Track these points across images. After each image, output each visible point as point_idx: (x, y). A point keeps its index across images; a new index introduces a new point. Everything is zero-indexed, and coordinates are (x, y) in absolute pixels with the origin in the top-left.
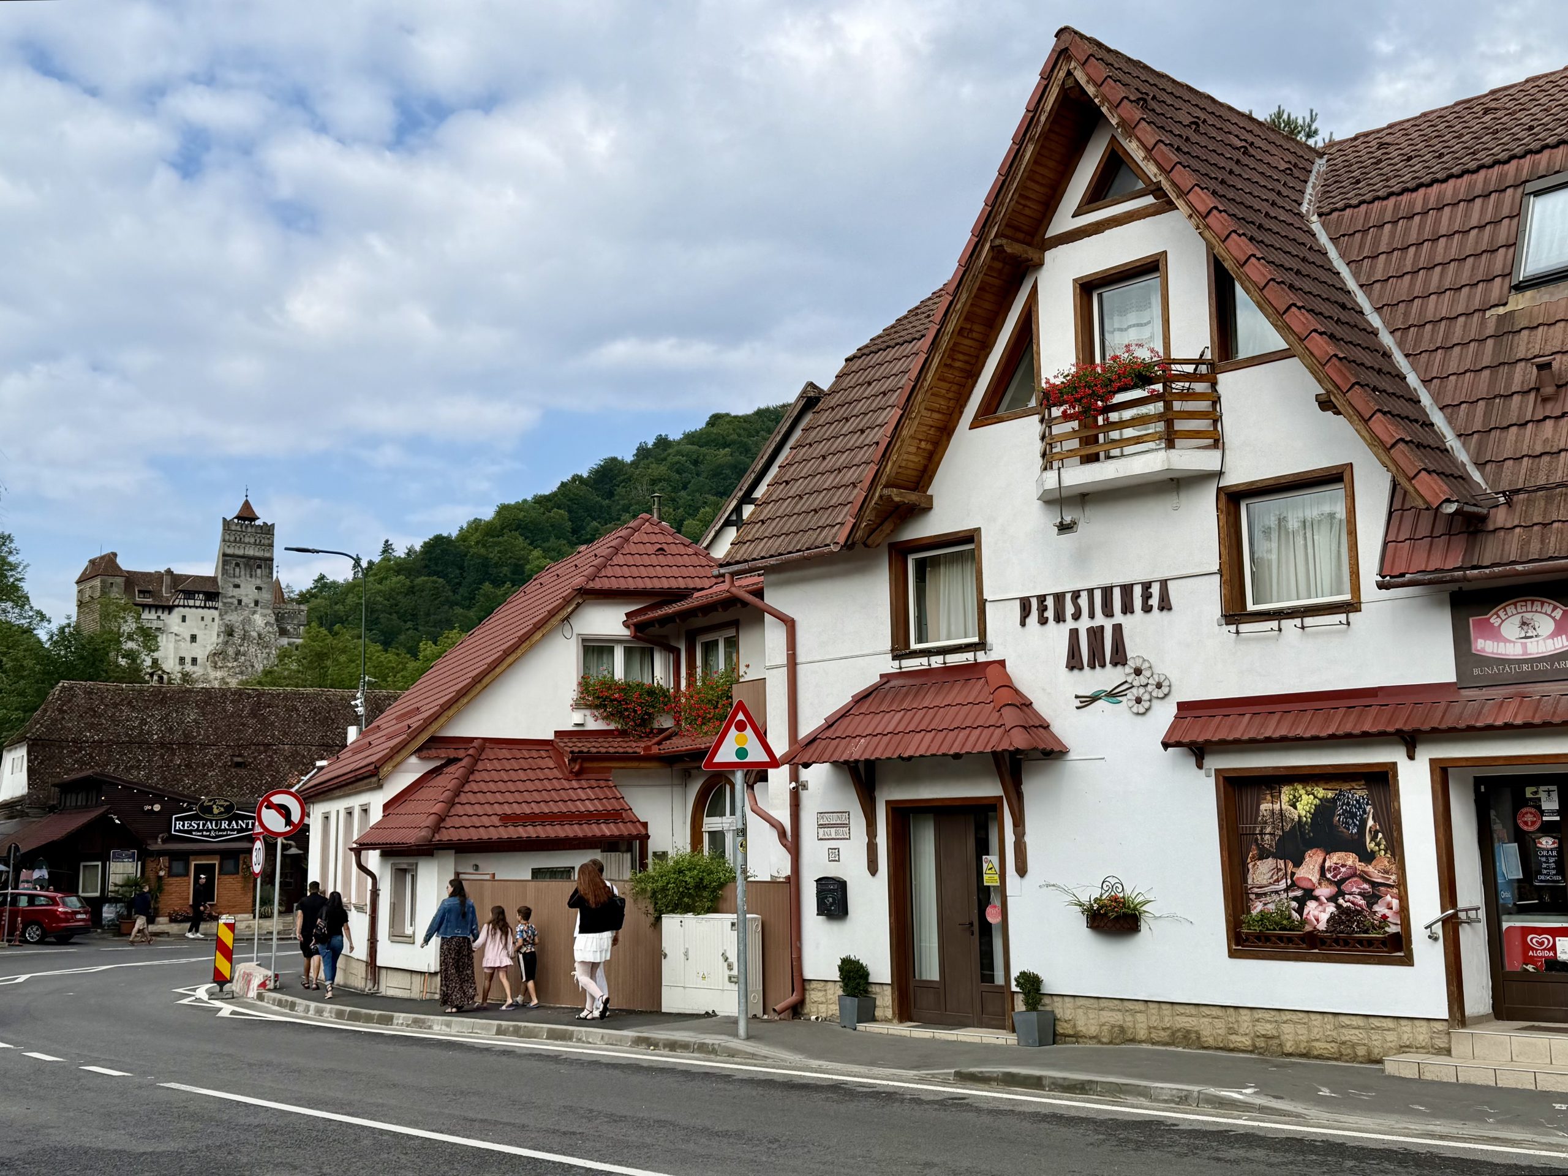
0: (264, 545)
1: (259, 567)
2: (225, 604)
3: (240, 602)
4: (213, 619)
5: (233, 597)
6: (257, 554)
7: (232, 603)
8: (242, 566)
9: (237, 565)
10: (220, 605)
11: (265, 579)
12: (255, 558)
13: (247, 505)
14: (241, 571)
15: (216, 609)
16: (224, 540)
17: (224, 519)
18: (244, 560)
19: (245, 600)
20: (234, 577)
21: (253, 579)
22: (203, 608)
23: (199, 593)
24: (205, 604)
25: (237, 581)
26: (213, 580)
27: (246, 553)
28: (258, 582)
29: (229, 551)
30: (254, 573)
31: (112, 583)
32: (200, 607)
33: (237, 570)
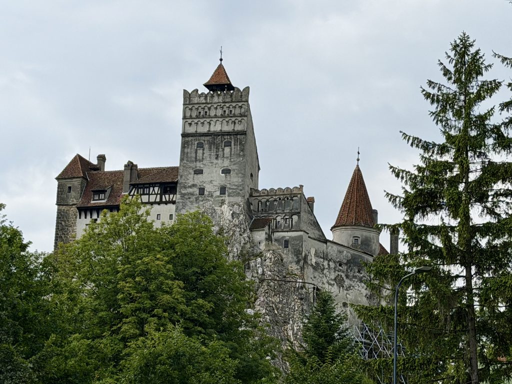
0: (235, 116)
1: (228, 144)
2: (183, 195)
3: (202, 191)
4: (171, 215)
5: (194, 186)
6: (227, 128)
7: (192, 194)
8: (206, 146)
9: (200, 145)
10: (177, 197)
11: (234, 159)
12: (222, 134)
13: (220, 71)
14: (207, 153)
15: (174, 203)
16: (184, 118)
17: (185, 91)
18: (208, 138)
19: (208, 188)
20: (196, 160)
21: (220, 161)
22: (159, 203)
23: (153, 185)
24: (161, 198)
25: (199, 165)
26: (174, 170)
27: (213, 129)
28: (226, 163)
29: (191, 130)
30: (220, 153)
31: (70, 188)
32: (155, 203)
33: (200, 152)
